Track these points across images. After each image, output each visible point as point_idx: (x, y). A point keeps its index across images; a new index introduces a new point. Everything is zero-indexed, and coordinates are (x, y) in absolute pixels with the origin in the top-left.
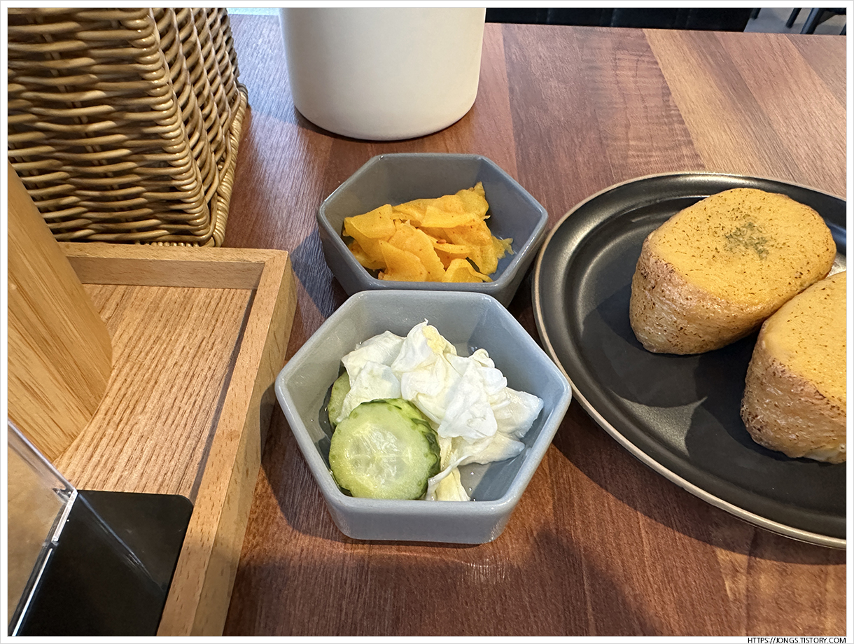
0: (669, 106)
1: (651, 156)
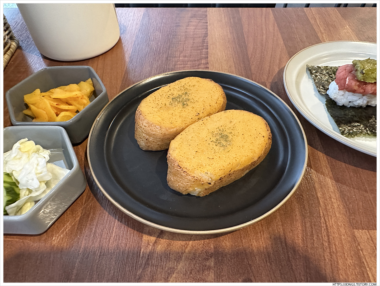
0: (204, 42)
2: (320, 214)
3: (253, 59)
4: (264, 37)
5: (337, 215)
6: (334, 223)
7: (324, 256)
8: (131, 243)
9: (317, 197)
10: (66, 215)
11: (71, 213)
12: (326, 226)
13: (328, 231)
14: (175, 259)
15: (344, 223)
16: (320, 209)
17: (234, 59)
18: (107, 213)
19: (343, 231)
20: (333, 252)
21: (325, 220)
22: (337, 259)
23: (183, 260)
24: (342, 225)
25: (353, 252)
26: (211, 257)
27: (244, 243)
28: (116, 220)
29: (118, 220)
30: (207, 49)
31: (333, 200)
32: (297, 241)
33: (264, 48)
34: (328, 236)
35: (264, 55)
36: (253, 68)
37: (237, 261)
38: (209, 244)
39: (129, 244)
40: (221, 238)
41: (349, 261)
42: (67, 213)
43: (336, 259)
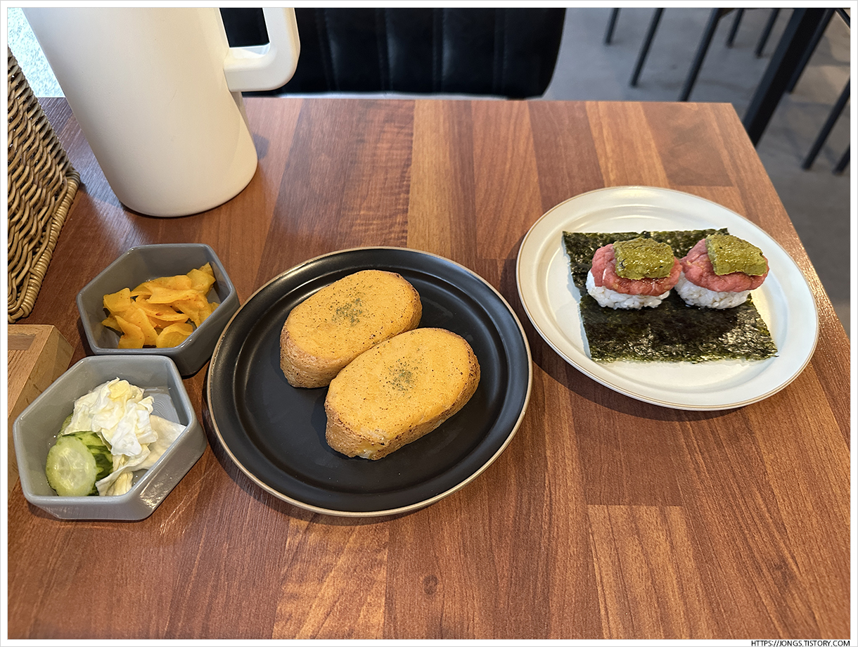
0: (404, 177)
1: (371, 224)
2: (545, 483)
3: (481, 213)
4: (508, 166)
5: (569, 484)
6: (562, 496)
7: (540, 543)
8: (272, 530)
9: (545, 456)
10: (177, 491)
11: (185, 487)
12: (551, 500)
13: (551, 508)
14: (334, 552)
15: (576, 496)
16: (546, 474)
17: (450, 214)
18: (238, 487)
19: (572, 506)
20: (554, 537)
21: (550, 491)
22: (557, 546)
23: (345, 552)
24: (572, 498)
25: (580, 537)
26: (384, 548)
27: (432, 527)
28: (252, 498)
29: (255, 497)
30: (408, 192)
31: (567, 461)
32: (506, 522)
33: (503, 191)
34: (551, 515)
35: (501, 206)
36: (480, 232)
37: (420, 552)
38: (383, 529)
39: (270, 531)
40: (401, 520)
41: (573, 550)
42: (179, 487)
43: (554, 547)
